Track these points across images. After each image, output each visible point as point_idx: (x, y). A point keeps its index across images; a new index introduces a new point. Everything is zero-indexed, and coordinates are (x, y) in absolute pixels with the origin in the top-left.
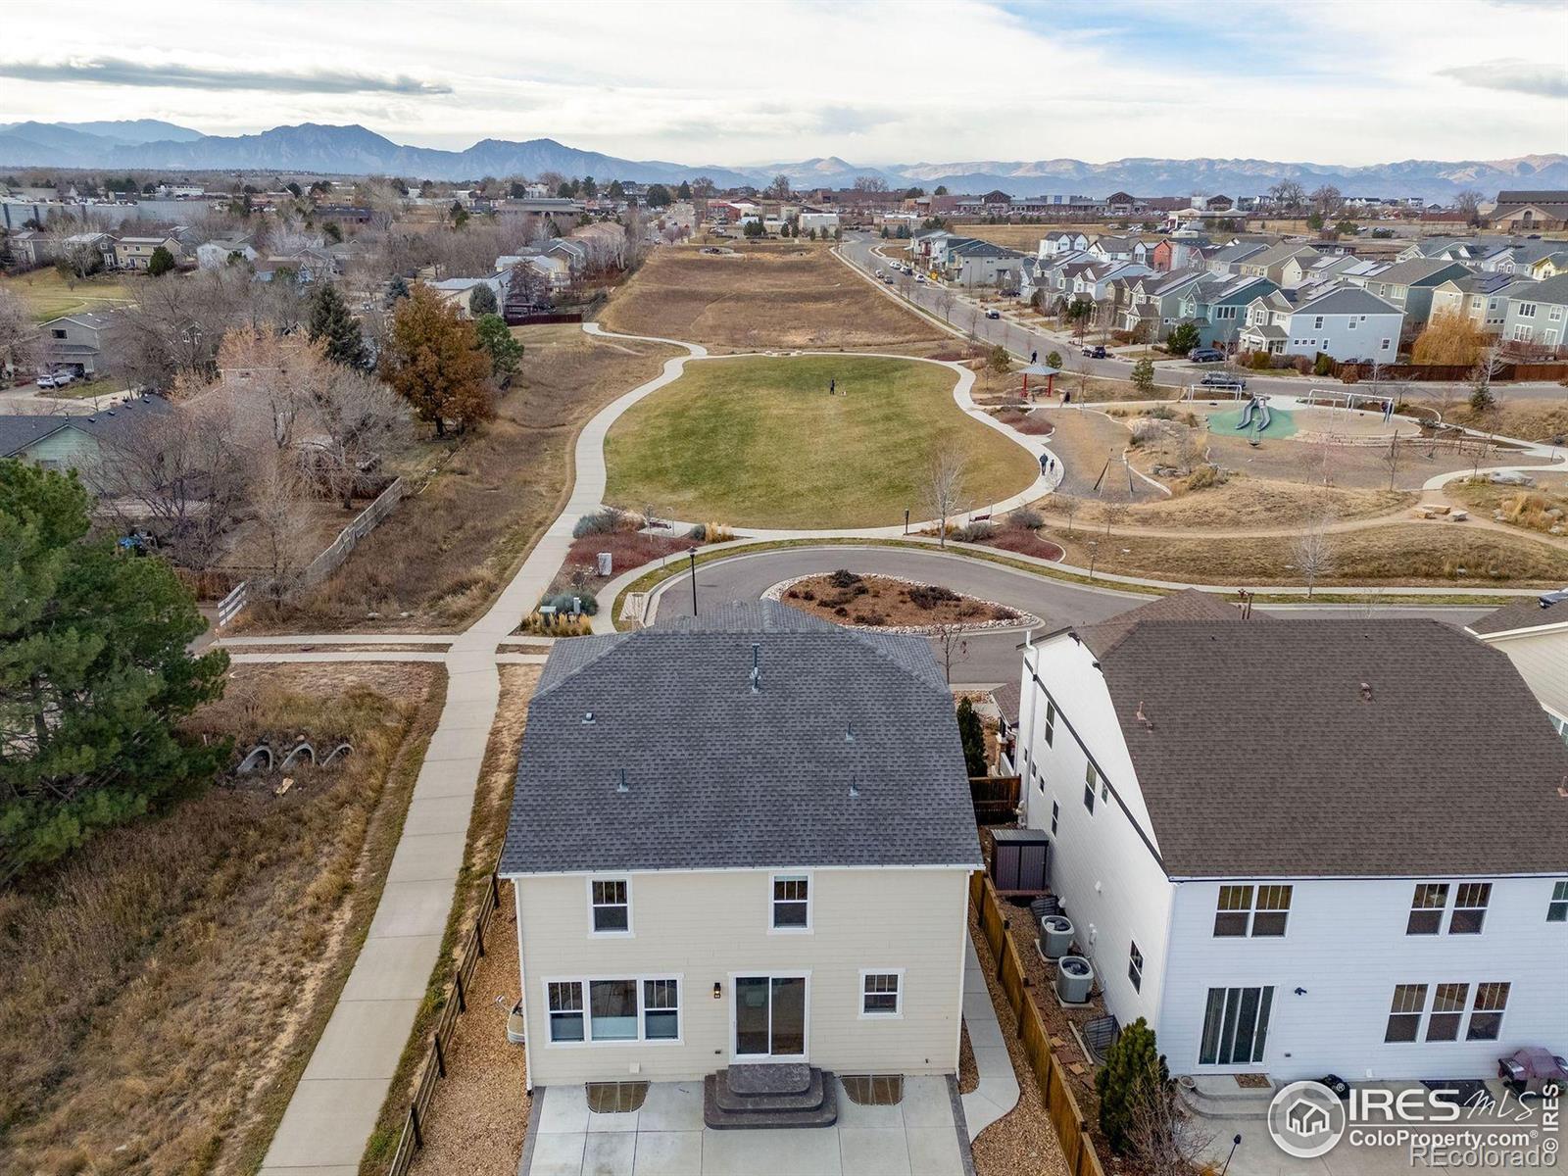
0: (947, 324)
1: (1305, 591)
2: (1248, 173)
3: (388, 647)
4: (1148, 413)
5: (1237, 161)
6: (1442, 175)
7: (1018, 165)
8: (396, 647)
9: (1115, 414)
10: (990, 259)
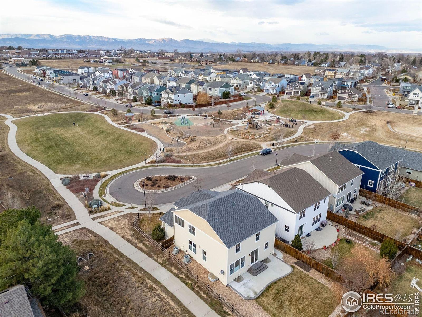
0: (77, 99)
1: (228, 159)
2: (101, 40)
3: (62, 229)
4: (162, 123)
5: (97, 37)
6: (147, 42)
7: (30, 35)
8: (64, 228)
9: (154, 124)
10: (70, 76)
